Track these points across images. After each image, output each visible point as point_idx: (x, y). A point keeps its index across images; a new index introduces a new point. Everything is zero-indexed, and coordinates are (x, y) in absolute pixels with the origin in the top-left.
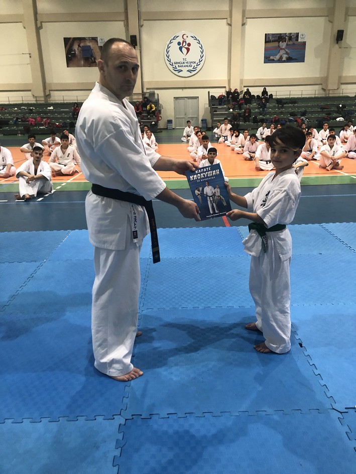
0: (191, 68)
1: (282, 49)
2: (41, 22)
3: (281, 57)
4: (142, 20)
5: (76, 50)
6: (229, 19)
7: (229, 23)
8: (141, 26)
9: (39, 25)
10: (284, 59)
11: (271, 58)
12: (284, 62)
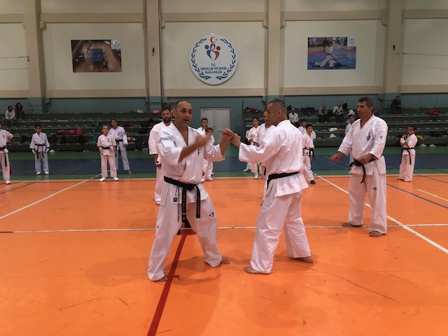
0: (221, 75)
1: (328, 54)
2: (45, 23)
3: (328, 64)
4: (163, 22)
5: (85, 52)
6: (265, 21)
7: (265, 25)
8: (161, 28)
9: (42, 25)
10: (331, 65)
11: (316, 64)
12: (332, 68)
